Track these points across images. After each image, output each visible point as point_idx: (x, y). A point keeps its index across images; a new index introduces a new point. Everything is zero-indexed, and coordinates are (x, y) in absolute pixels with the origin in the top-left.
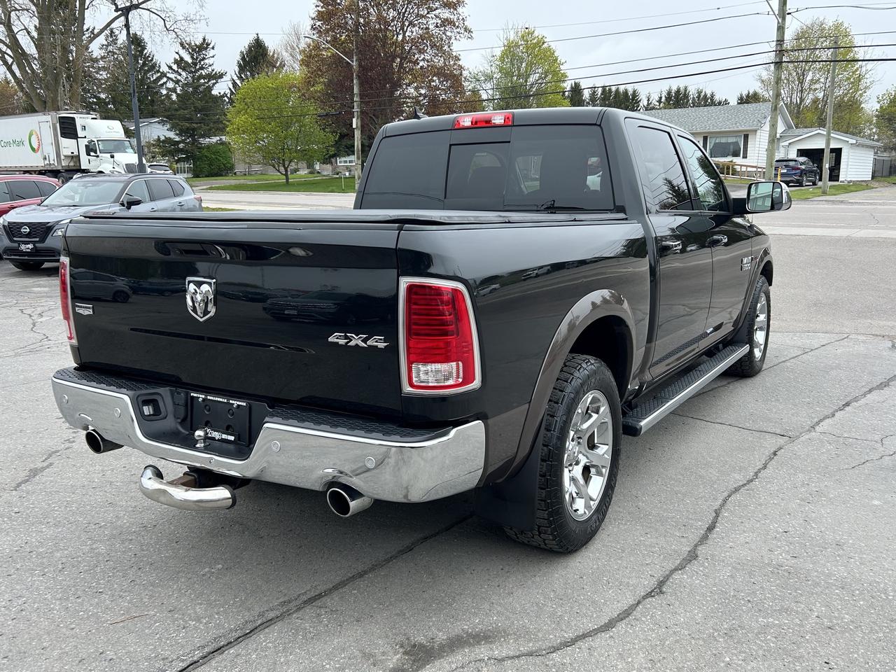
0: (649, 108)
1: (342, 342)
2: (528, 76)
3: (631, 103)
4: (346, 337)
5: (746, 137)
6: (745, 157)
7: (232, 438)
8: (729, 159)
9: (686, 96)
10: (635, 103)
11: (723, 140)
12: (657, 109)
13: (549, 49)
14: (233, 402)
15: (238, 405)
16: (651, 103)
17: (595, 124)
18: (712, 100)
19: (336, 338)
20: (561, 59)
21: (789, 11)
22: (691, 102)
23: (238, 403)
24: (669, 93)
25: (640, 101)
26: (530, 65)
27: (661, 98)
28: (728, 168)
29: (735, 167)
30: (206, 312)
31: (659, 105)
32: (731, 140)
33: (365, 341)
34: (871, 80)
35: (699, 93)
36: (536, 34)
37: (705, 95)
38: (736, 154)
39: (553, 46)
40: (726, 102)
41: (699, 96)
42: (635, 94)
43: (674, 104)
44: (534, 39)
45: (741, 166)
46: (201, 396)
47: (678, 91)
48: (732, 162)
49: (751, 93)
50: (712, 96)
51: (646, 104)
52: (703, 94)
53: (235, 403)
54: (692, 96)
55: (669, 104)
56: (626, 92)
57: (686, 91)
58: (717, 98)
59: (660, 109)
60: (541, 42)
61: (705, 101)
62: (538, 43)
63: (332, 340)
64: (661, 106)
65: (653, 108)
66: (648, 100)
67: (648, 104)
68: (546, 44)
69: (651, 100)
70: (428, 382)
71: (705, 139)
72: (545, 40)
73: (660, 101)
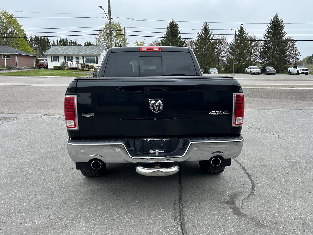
0: (54, 45)
1: (214, 114)
2: (7, 29)
3: (47, 43)
4: (216, 112)
5: (97, 57)
6: (97, 63)
7: (164, 151)
8: (92, 64)
9: (67, 42)
10: (48, 43)
11: (89, 58)
12: (57, 45)
13: (15, 20)
14: (164, 139)
15: (166, 140)
16: (54, 43)
17: (188, 52)
18: (76, 44)
19: (212, 113)
20: (21, 24)
21: (112, 18)
22: (68, 44)
23: (166, 139)
24: (60, 40)
25: (50, 42)
26: (8, 25)
27: (58, 42)
28: (93, 67)
29: (95, 67)
30: (159, 109)
31: (57, 44)
32: (92, 58)
33: (222, 113)
34: (128, 41)
35: (71, 41)
36: (9, 13)
37: (73, 42)
38: (94, 63)
39: (17, 19)
40: (81, 45)
41: (71, 42)
42: (48, 39)
43: (62, 44)
44: (8, 15)
45: (97, 66)
46: (148, 139)
47: (64, 40)
48: (93, 65)
49: (88, 42)
50: (76, 42)
51: (52, 43)
52: (72, 41)
53: (165, 139)
54: (69, 42)
55: (61, 44)
56: (44, 39)
57: (66, 40)
58: (77, 43)
59: (58, 45)
60: (12, 17)
61: (73, 44)
62: (10, 17)
63: (211, 114)
64: (58, 44)
65: (55, 45)
66: (53, 42)
67: (53, 44)
68: (14, 18)
69: (54, 42)
70: (240, 123)
71: (83, 57)
72: (13, 16)
73: (57, 43)
